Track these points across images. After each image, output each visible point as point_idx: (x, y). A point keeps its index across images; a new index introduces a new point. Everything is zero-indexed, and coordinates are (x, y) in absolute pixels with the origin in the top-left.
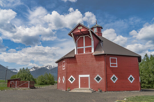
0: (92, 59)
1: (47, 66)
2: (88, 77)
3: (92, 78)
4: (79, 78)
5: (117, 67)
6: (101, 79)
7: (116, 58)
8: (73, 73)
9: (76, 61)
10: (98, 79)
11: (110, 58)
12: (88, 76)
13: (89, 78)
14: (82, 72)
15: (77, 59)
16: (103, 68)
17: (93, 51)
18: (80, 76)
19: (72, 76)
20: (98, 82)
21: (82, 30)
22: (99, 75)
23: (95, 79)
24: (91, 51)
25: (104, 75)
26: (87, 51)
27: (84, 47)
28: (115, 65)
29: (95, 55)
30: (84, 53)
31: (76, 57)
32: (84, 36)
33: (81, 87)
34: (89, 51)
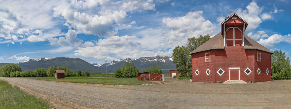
0: (242, 52)
1: (126, 59)
3: (242, 71)
4: (229, 70)
5: (261, 61)
6: (251, 71)
7: (261, 54)
8: (222, 66)
9: (226, 53)
10: (248, 71)
11: (257, 53)
12: (239, 68)
13: (239, 70)
14: (232, 65)
15: (227, 52)
16: (253, 62)
17: (243, 45)
18: (230, 69)
19: (221, 69)
20: (248, 74)
21: (237, 22)
22: (249, 68)
23: (245, 71)
24: (241, 45)
25: (253, 68)
26: (237, 44)
27: (234, 40)
29: (246, 50)
30: (234, 46)
31: (226, 49)
32: (234, 28)
33: (230, 79)
34: (239, 44)
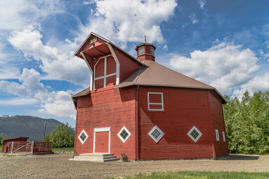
0: (115, 97)
2: (108, 132)
3: (114, 134)
4: (95, 133)
5: (163, 110)
6: (130, 134)
7: (162, 94)
8: (85, 125)
9: (91, 102)
10: (124, 134)
11: (148, 93)
12: (108, 129)
13: (110, 133)
14: (100, 123)
15: (93, 100)
16: (133, 113)
17: (118, 82)
18: (96, 130)
19: (83, 131)
20: (124, 141)
21: (97, 44)
22: (126, 127)
23: (119, 135)
24: (115, 84)
25: (134, 126)
27: (105, 77)
28: (160, 107)
30: (105, 87)
31: (92, 95)
32: (105, 57)
